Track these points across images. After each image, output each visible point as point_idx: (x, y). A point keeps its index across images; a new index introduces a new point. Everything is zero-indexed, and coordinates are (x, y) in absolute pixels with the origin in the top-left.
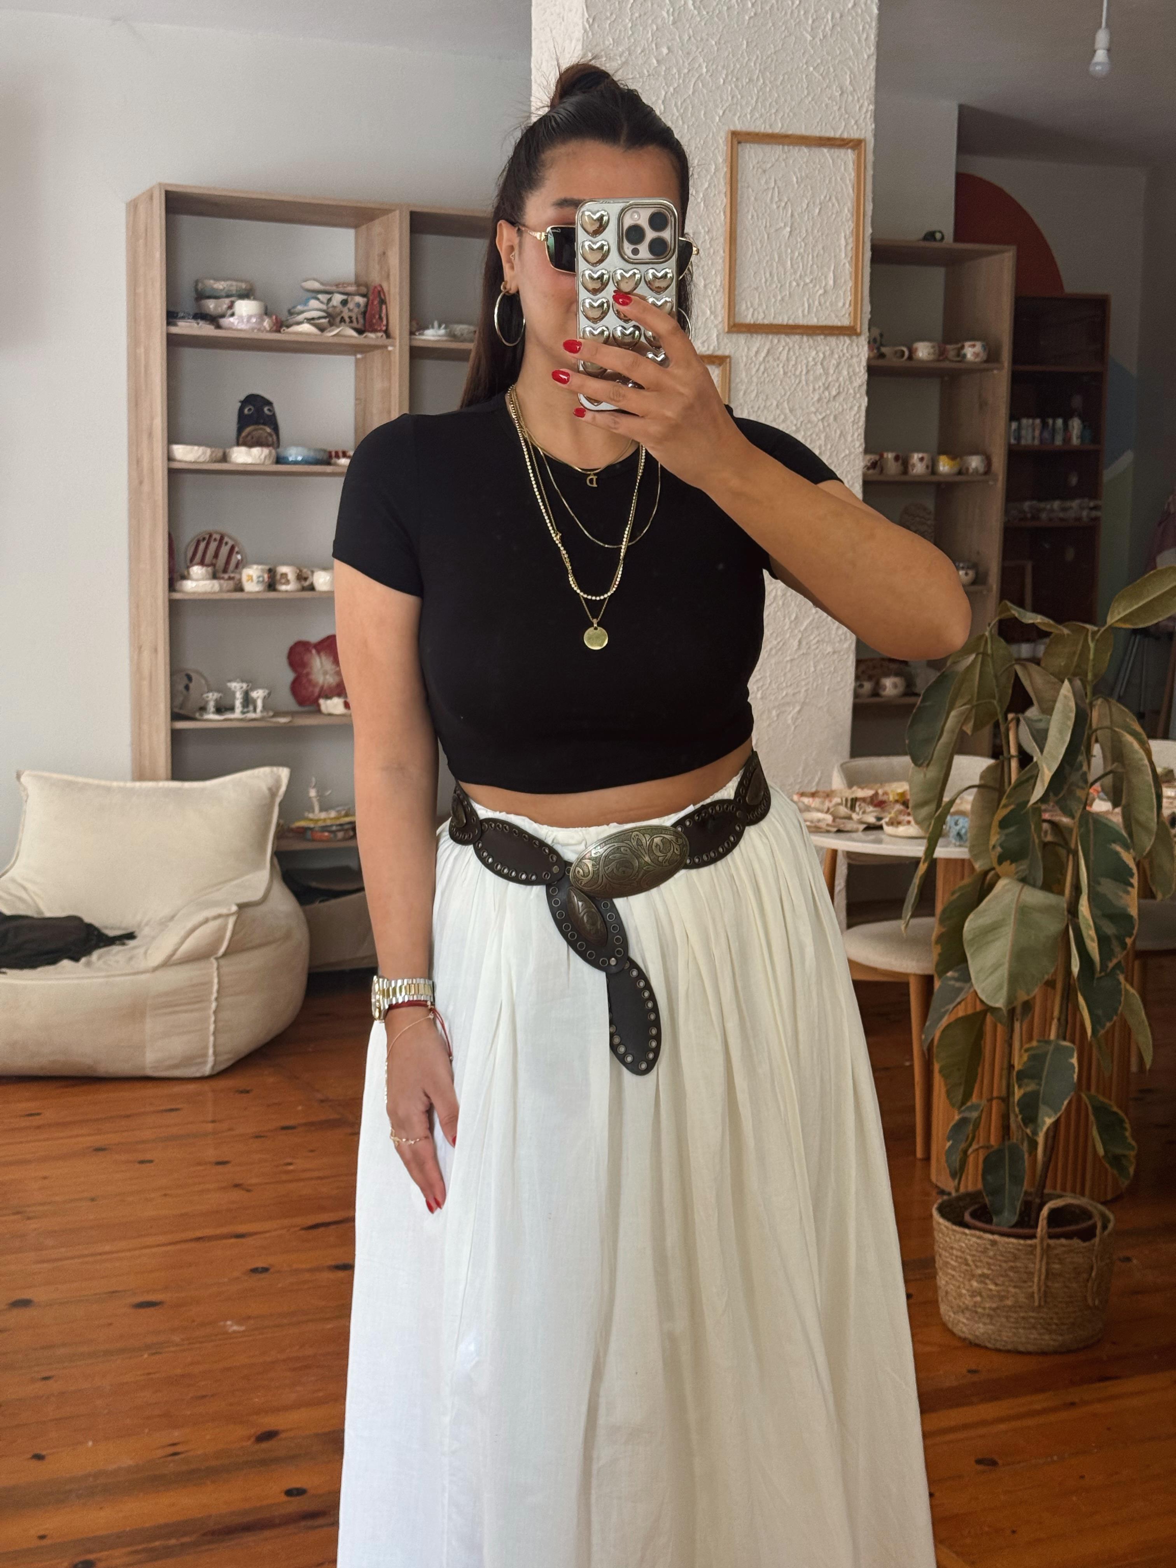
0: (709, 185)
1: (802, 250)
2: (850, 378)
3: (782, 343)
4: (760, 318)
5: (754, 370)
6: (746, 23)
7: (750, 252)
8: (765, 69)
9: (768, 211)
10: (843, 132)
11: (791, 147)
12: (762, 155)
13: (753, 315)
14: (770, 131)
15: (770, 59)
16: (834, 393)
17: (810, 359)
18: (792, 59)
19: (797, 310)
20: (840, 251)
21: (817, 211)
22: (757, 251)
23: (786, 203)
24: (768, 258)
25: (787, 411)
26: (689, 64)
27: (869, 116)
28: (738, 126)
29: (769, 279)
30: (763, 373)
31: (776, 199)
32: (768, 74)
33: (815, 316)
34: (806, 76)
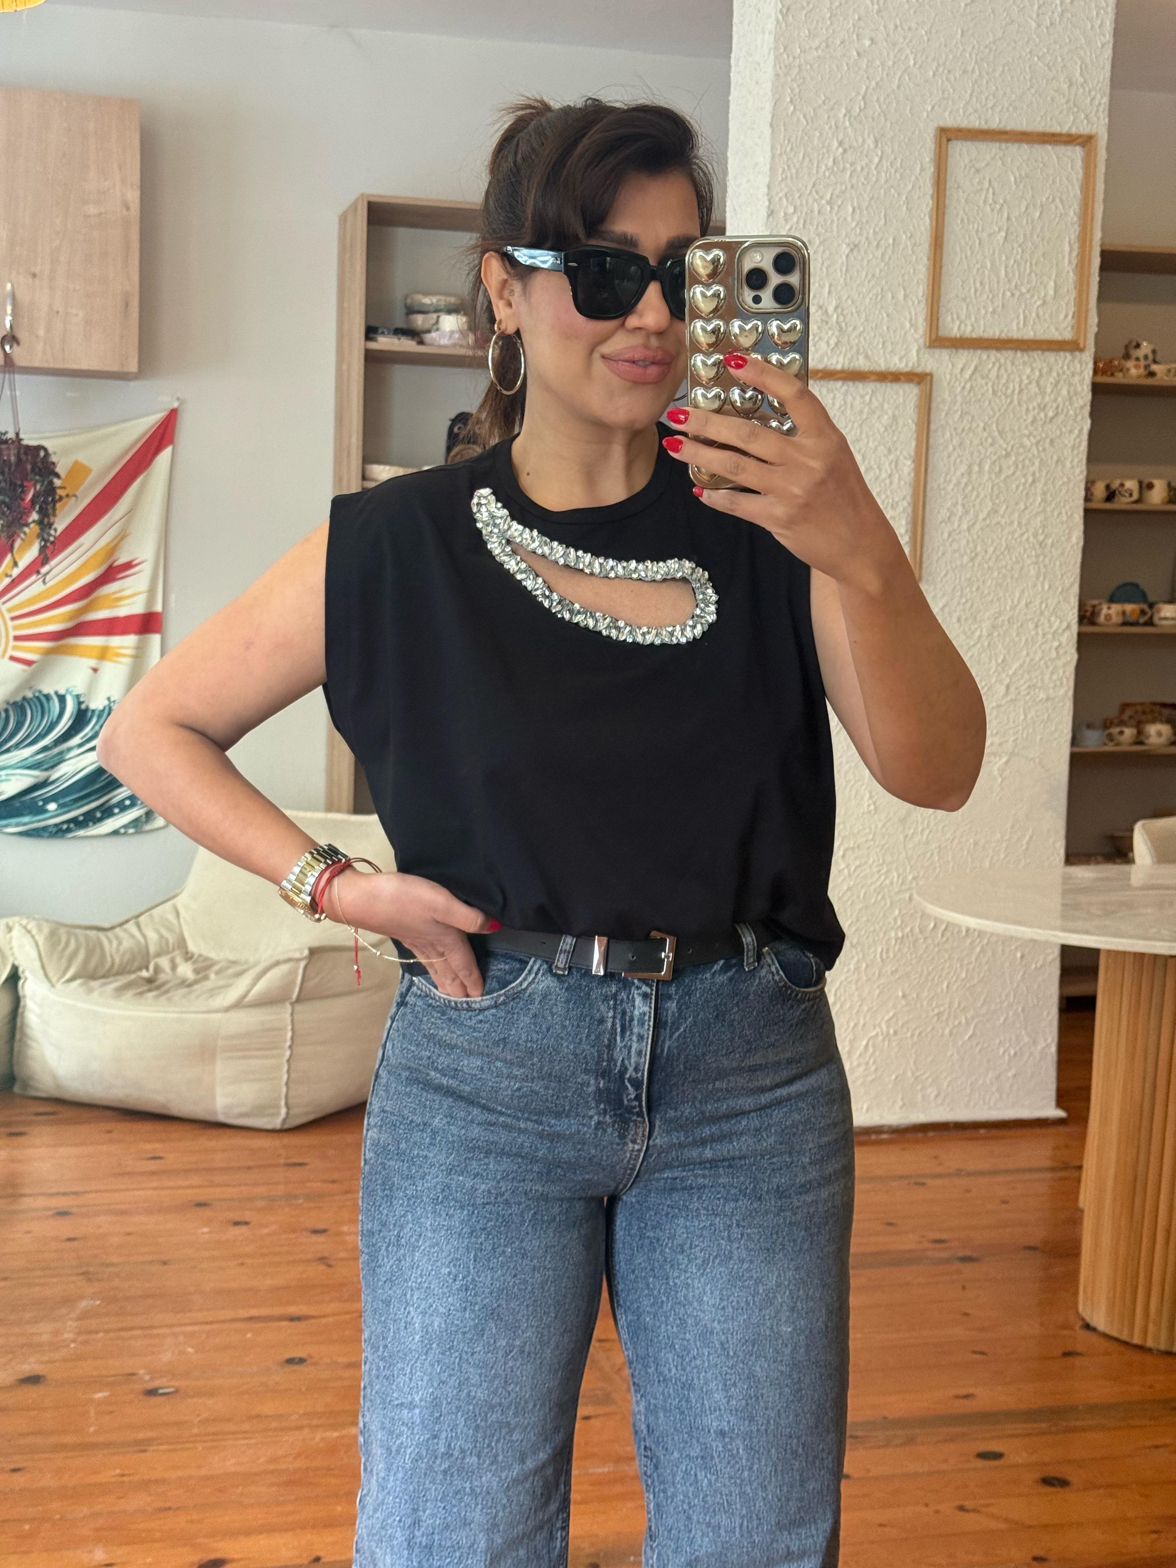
0: (913, 187)
1: (1019, 257)
2: (1070, 398)
3: (992, 359)
4: (967, 332)
5: (959, 389)
6: (962, 10)
7: (958, 260)
8: (981, 60)
9: (981, 214)
10: (1070, 128)
11: (1010, 145)
12: (975, 153)
13: (959, 328)
14: (986, 127)
15: (987, 50)
16: (1051, 414)
17: (1024, 377)
18: (1014, 48)
19: (1011, 321)
20: (1063, 258)
21: (1038, 214)
22: (966, 258)
23: (1002, 205)
24: (979, 265)
25: (996, 434)
26: (895, 56)
27: (1101, 109)
28: (949, 122)
29: (980, 289)
30: (969, 392)
31: (990, 201)
32: (985, 65)
33: (1033, 329)
34: (1030, 67)
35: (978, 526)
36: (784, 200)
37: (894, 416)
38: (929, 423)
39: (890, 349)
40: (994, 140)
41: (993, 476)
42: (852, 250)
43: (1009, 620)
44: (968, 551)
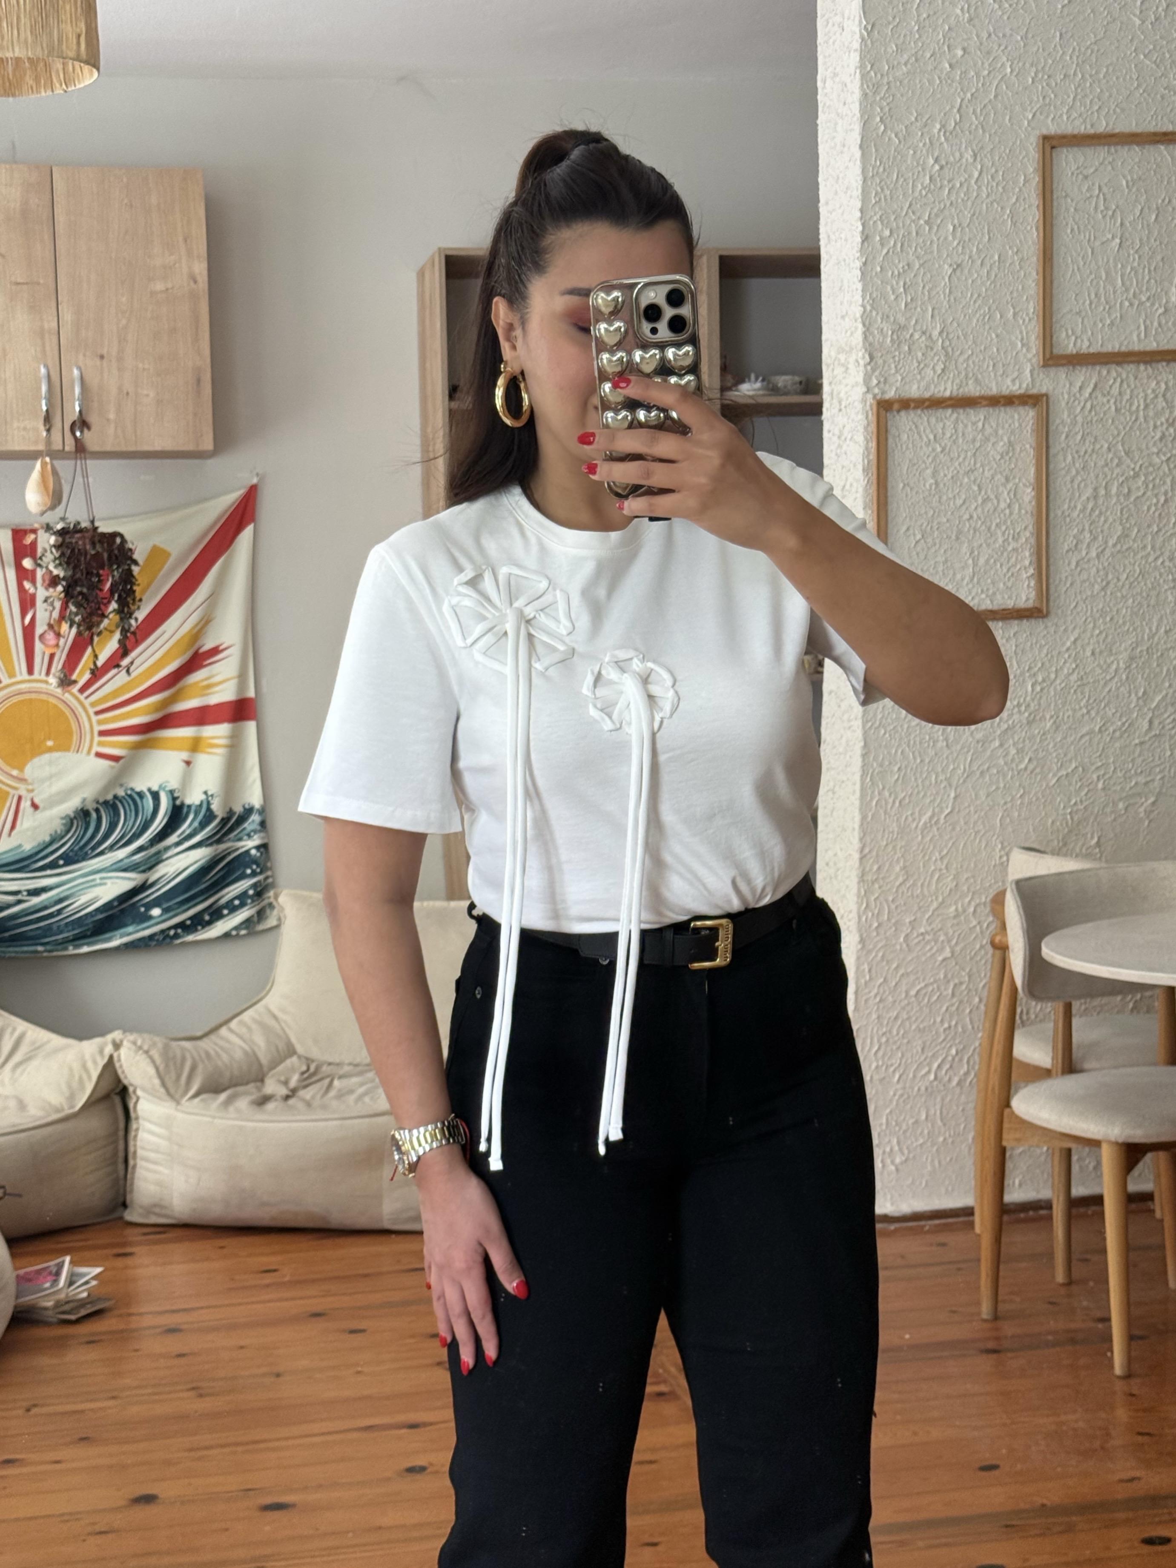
0: (1017, 200)
1: (1136, 264)
3: (1113, 375)
4: (1084, 347)
5: (1079, 409)
6: (1059, 11)
7: (1071, 269)
8: (1083, 62)
9: (1092, 222)
11: (1119, 147)
12: (1082, 159)
13: (1075, 344)
14: (1092, 131)
15: (1089, 51)
17: (1149, 391)
18: (1118, 48)
19: (1131, 333)
21: (1154, 217)
22: (1078, 269)
23: (1114, 211)
24: (1093, 276)
25: (1123, 453)
26: (990, 65)
28: (1052, 129)
29: (1095, 301)
30: (1090, 411)
31: (1102, 208)
32: (1088, 67)
33: (1155, 340)
34: (1136, 66)
35: (1108, 552)
36: (879, 223)
37: (1010, 442)
38: (1048, 447)
39: (1001, 372)
40: (1099, 145)
41: (1122, 499)
42: (954, 270)
43: (1148, 649)
44: (1099, 580)
